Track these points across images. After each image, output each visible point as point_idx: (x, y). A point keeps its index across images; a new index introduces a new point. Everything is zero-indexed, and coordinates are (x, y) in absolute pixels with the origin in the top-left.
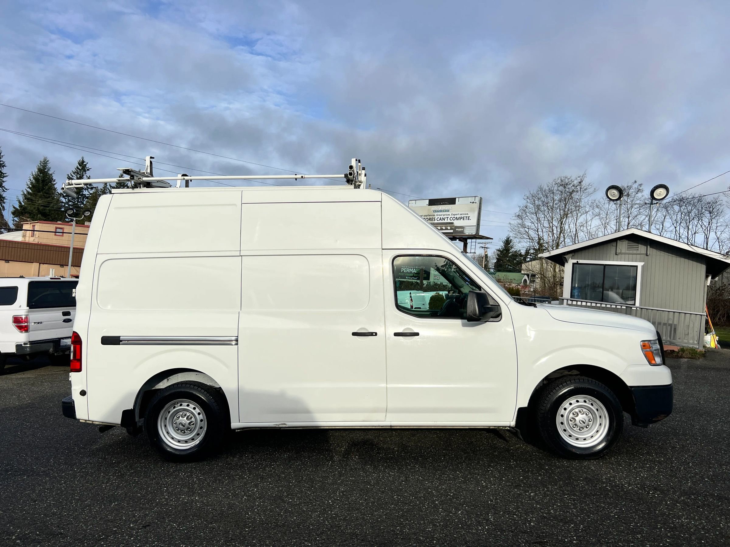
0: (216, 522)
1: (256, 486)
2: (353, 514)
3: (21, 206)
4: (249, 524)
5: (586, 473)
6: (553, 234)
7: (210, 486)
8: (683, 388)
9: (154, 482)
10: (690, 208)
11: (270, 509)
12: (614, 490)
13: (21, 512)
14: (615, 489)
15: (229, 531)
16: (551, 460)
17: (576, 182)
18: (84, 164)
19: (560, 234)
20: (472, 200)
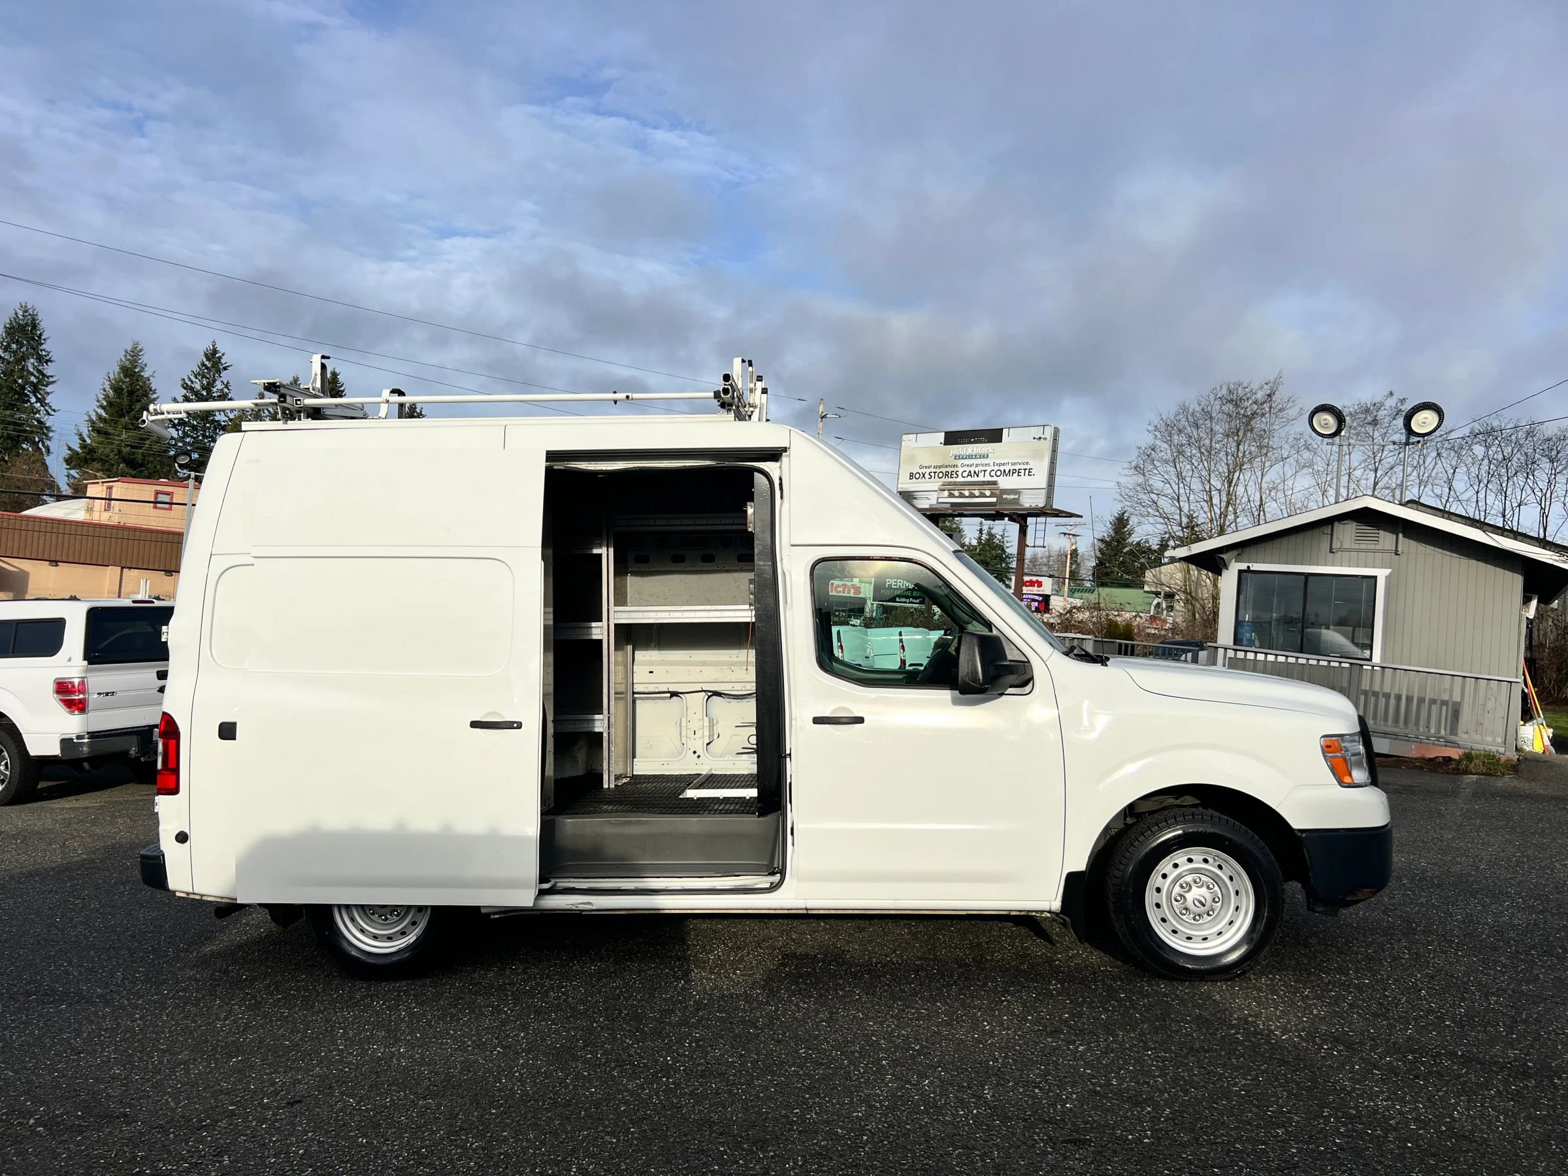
0: (434, 1096)
1: (524, 1028)
2: (711, 1083)
3: (84, 446)
4: (499, 1100)
5: (1200, 1006)
6: (1212, 505)
7: (431, 1026)
8: (1450, 836)
9: (321, 1018)
10: (1510, 450)
11: (545, 1072)
12: (1251, 1041)
13: (50, 1073)
14: (1254, 1040)
15: (458, 1114)
16: (1135, 981)
17: (1260, 395)
18: (217, 355)
19: (1227, 507)
20: (1037, 432)
